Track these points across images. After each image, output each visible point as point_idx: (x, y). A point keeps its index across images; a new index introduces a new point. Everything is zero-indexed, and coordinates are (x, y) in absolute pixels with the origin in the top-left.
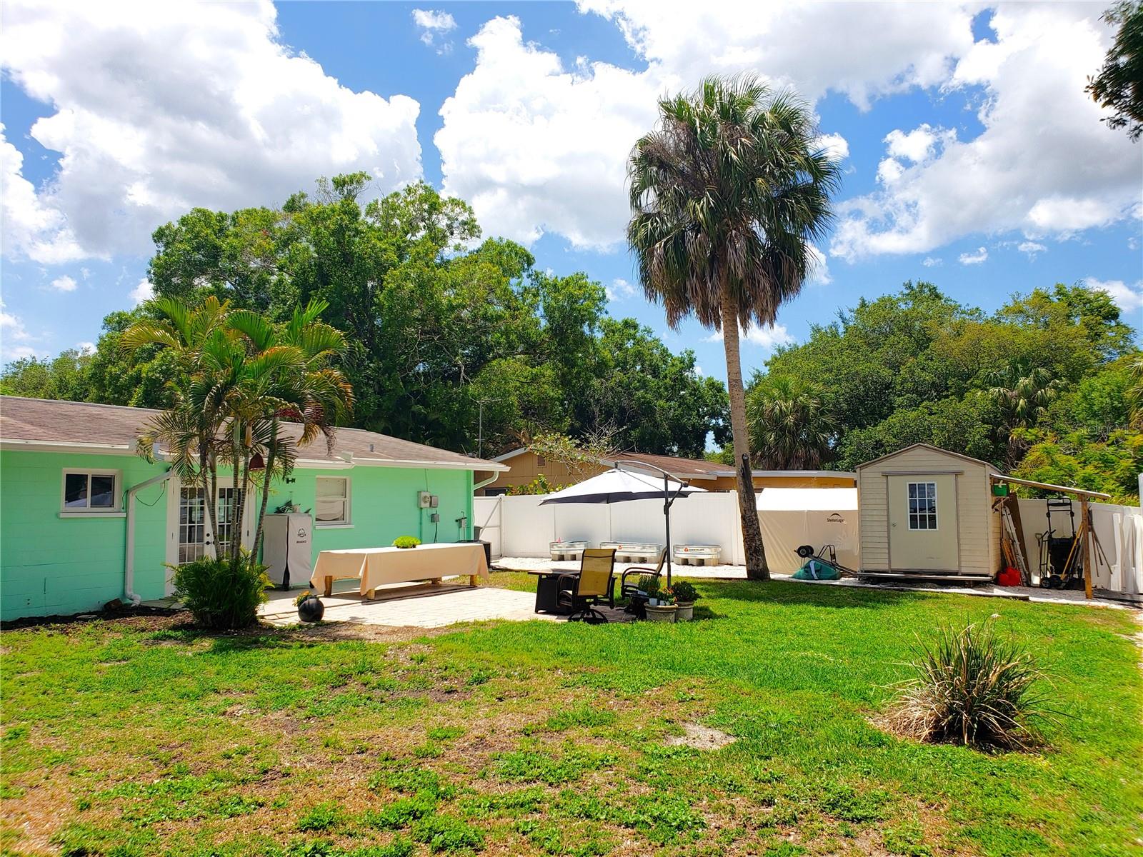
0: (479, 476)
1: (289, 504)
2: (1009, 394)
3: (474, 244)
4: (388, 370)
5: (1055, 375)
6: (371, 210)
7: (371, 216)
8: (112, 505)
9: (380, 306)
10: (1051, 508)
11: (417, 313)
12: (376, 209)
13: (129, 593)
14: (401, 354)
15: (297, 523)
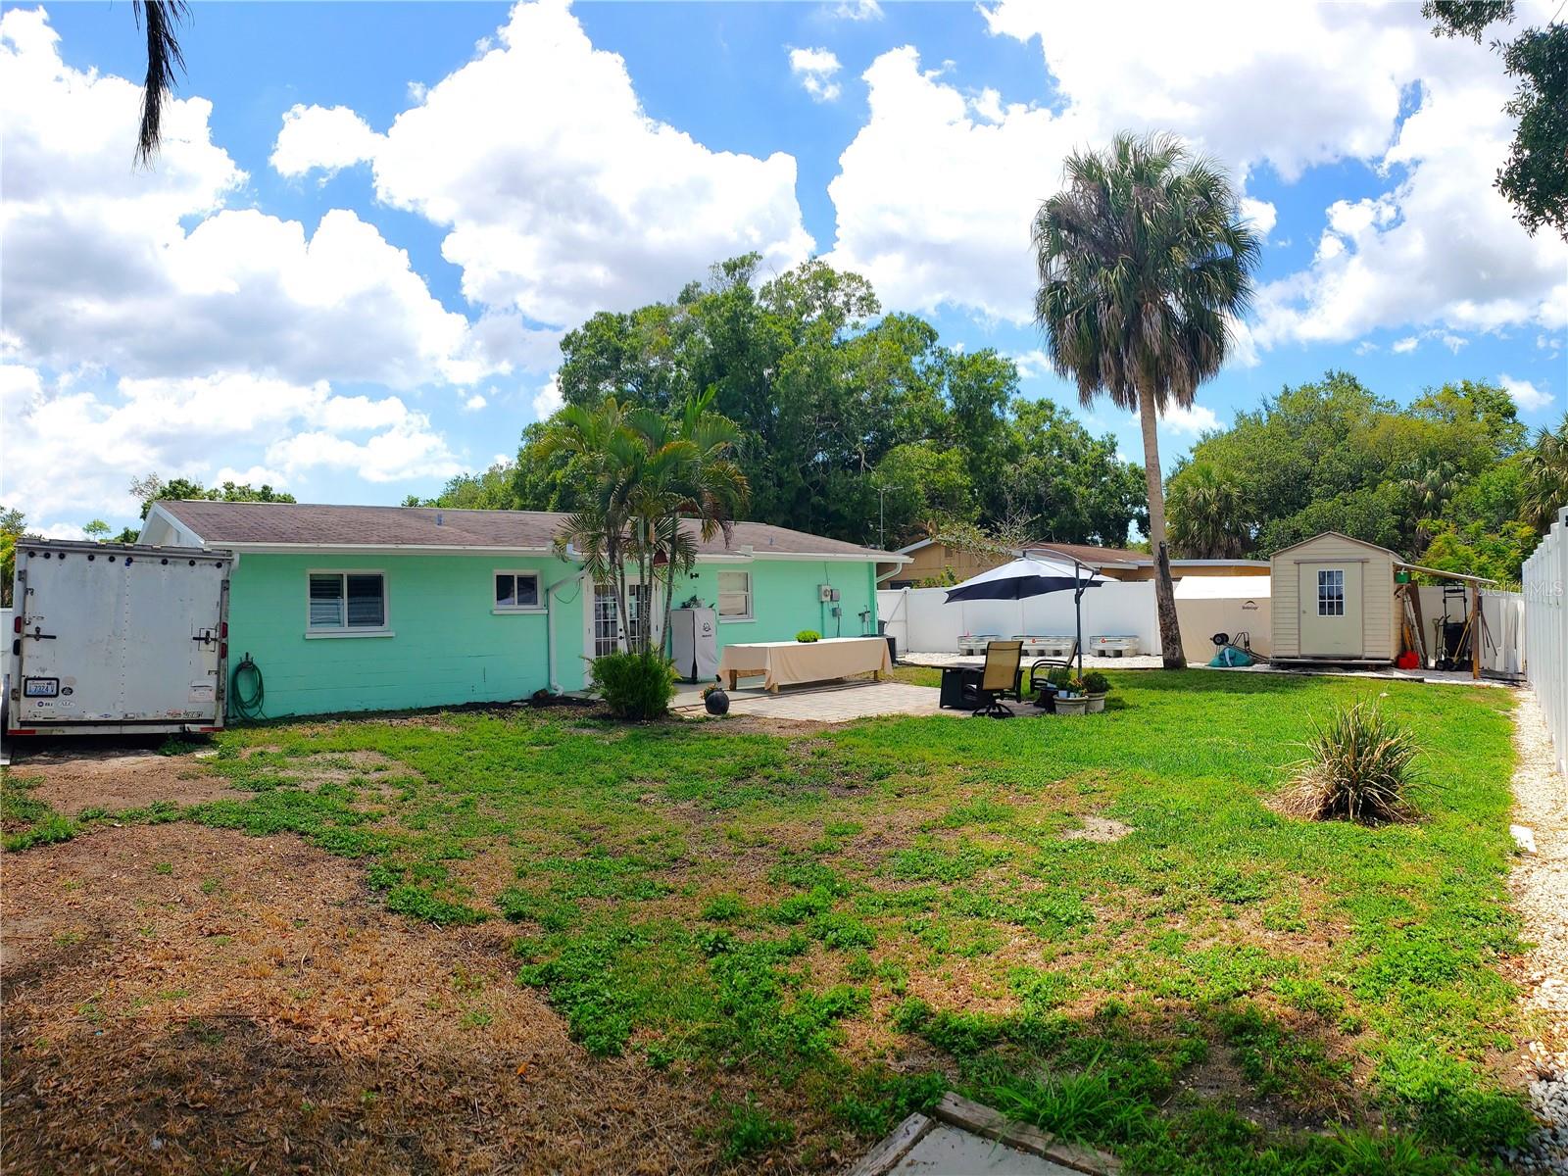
0: (882, 568)
1: (694, 599)
2: (1417, 486)
3: (870, 321)
4: (785, 462)
5: (1459, 469)
6: (765, 293)
7: (765, 300)
8: (536, 603)
9: (777, 394)
10: (1447, 594)
11: (814, 399)
12: (770, 292)
13: (553, 684)
14: (798, 445)
15: (702, 616)
